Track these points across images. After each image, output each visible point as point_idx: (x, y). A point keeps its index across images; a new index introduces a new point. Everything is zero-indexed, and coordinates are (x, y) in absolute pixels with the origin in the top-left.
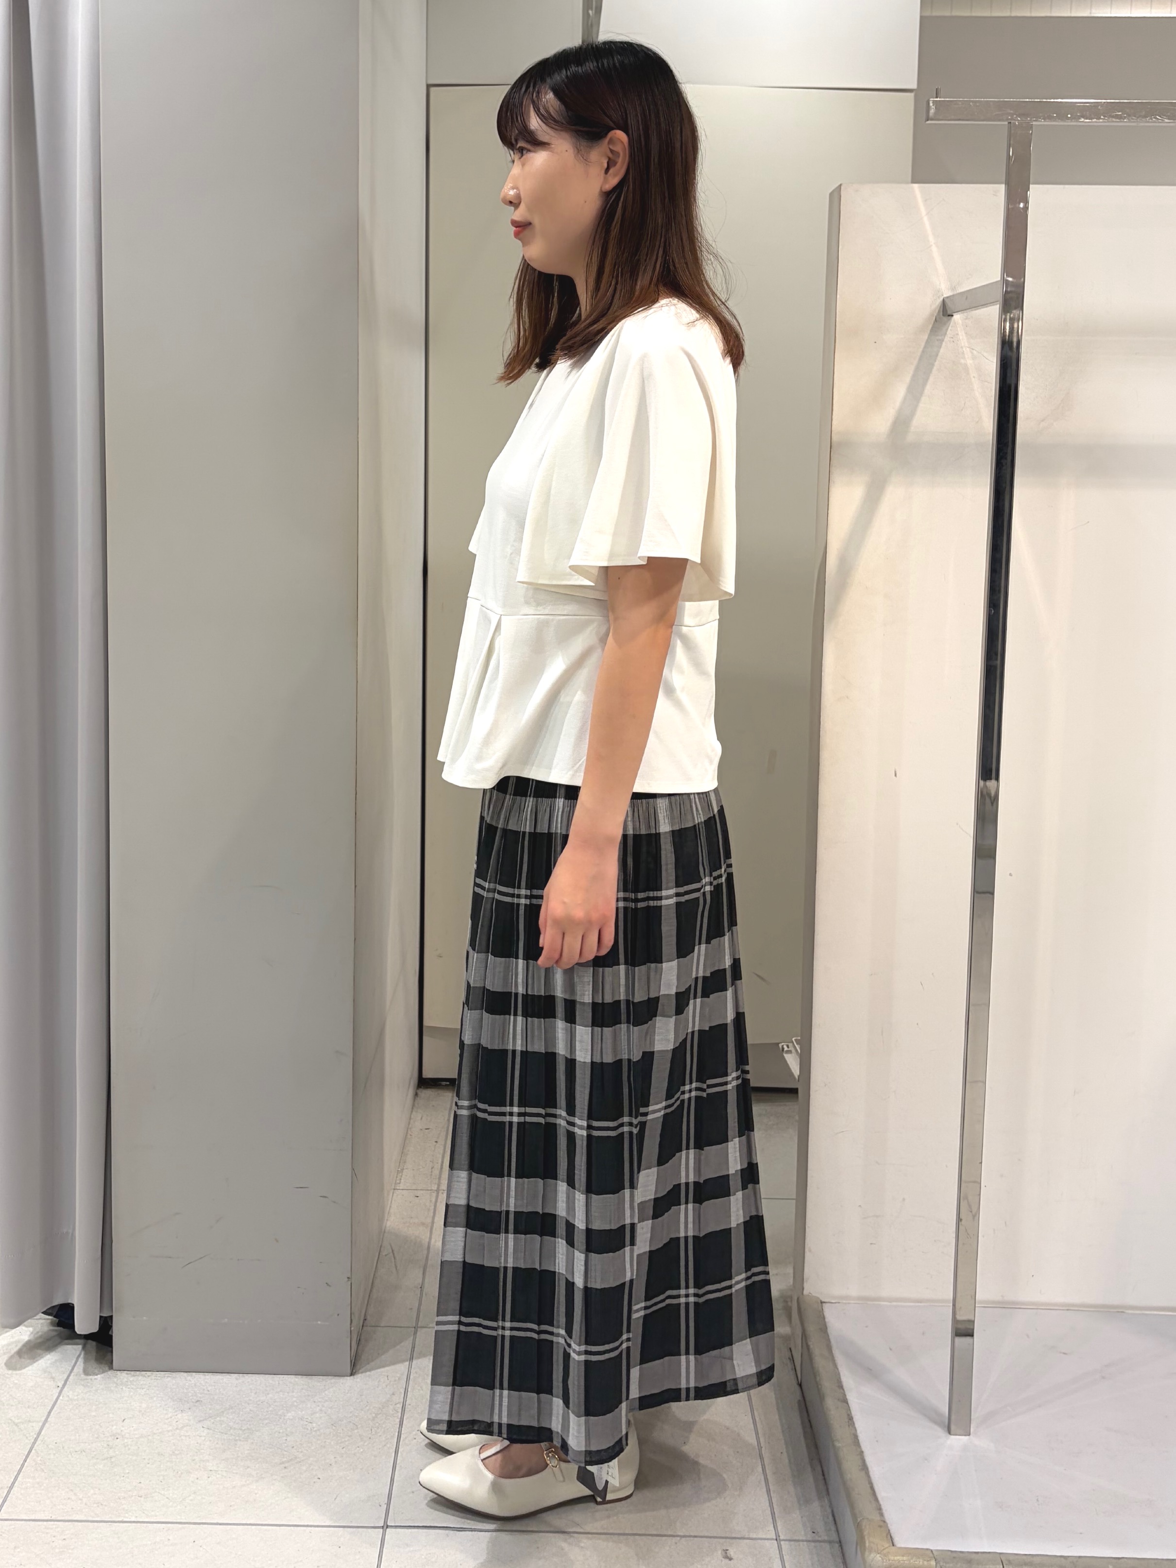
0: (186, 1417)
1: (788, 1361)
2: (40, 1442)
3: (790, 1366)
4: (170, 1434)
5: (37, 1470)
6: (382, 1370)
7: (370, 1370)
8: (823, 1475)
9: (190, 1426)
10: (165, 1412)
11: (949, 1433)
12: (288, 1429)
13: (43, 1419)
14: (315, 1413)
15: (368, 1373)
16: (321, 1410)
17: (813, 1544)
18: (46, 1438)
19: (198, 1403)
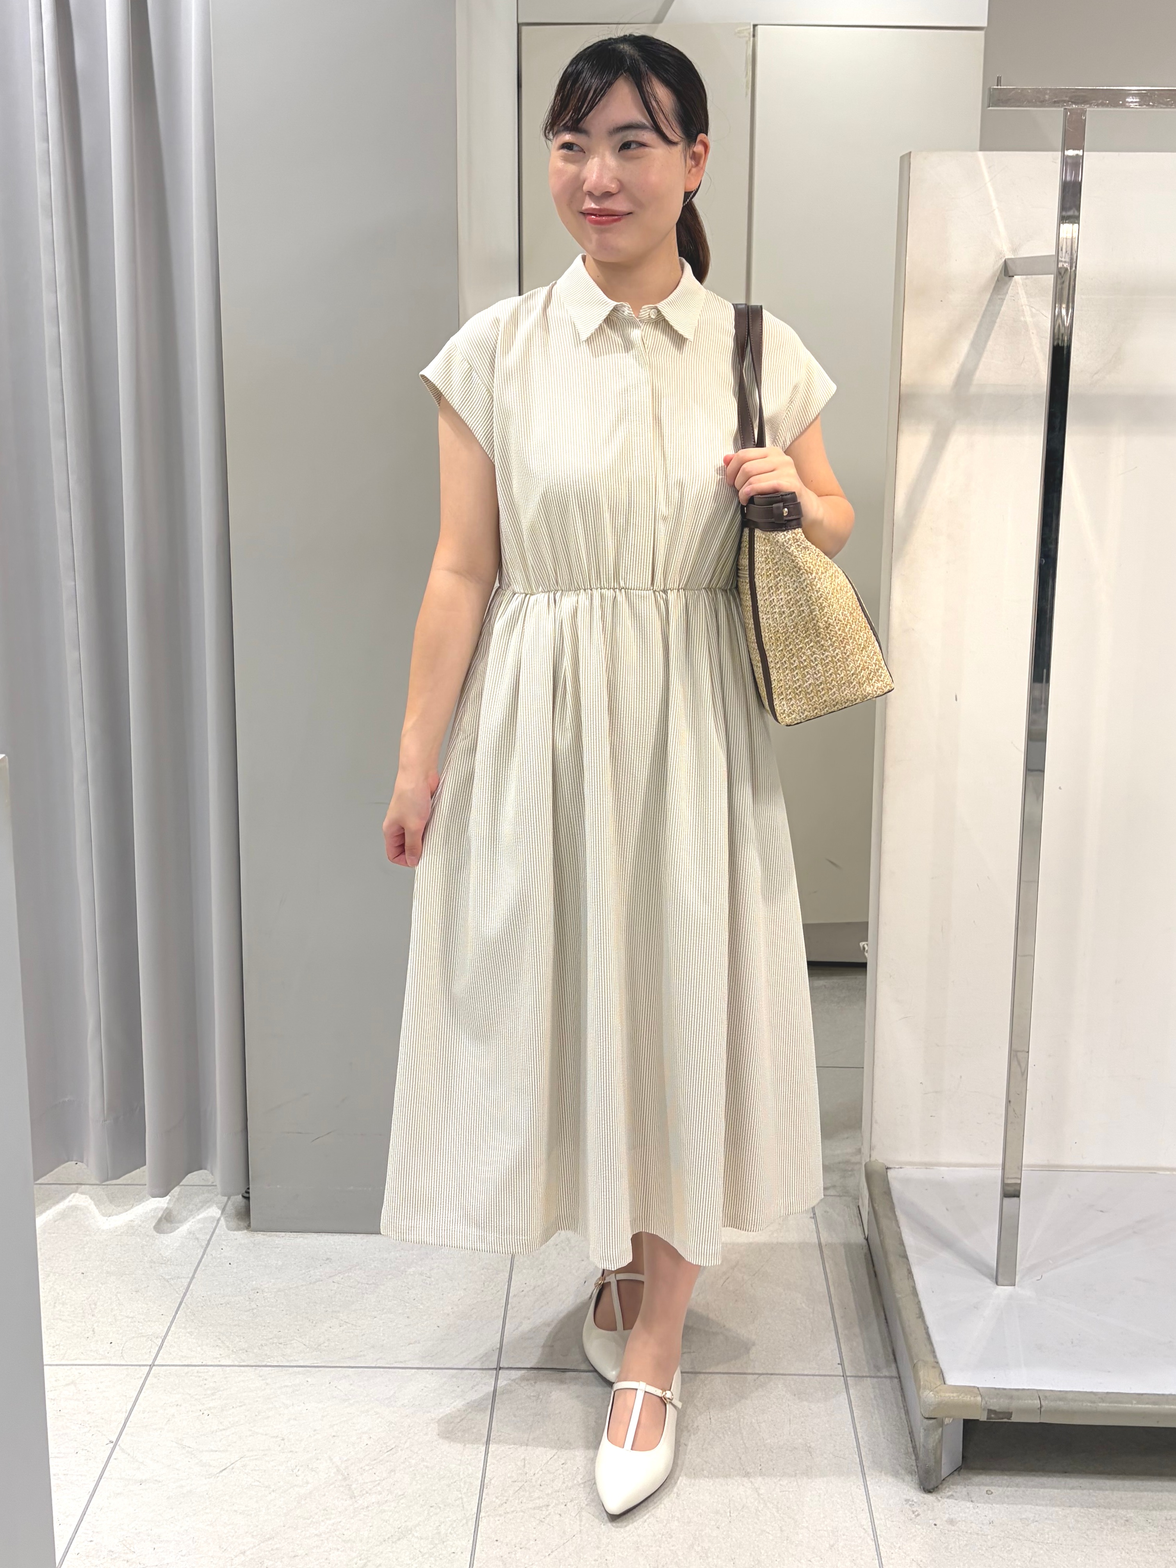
0: (318, 1273)
1: (857, 1218)
2: (189, 1296)
3: (858, 1222)
4: (304, 1288)
5: (187, 1321)
8: (886, 1319)
9: (322, 1281)
10: (299, 1269)
11: (997, 1284)
12: (410, 1284)
13: (190, 1276)
14: (432, 1269)
16: (438, 1266)
17: (875, 1380)
18: (194, 1293)
19: (328, 1261)
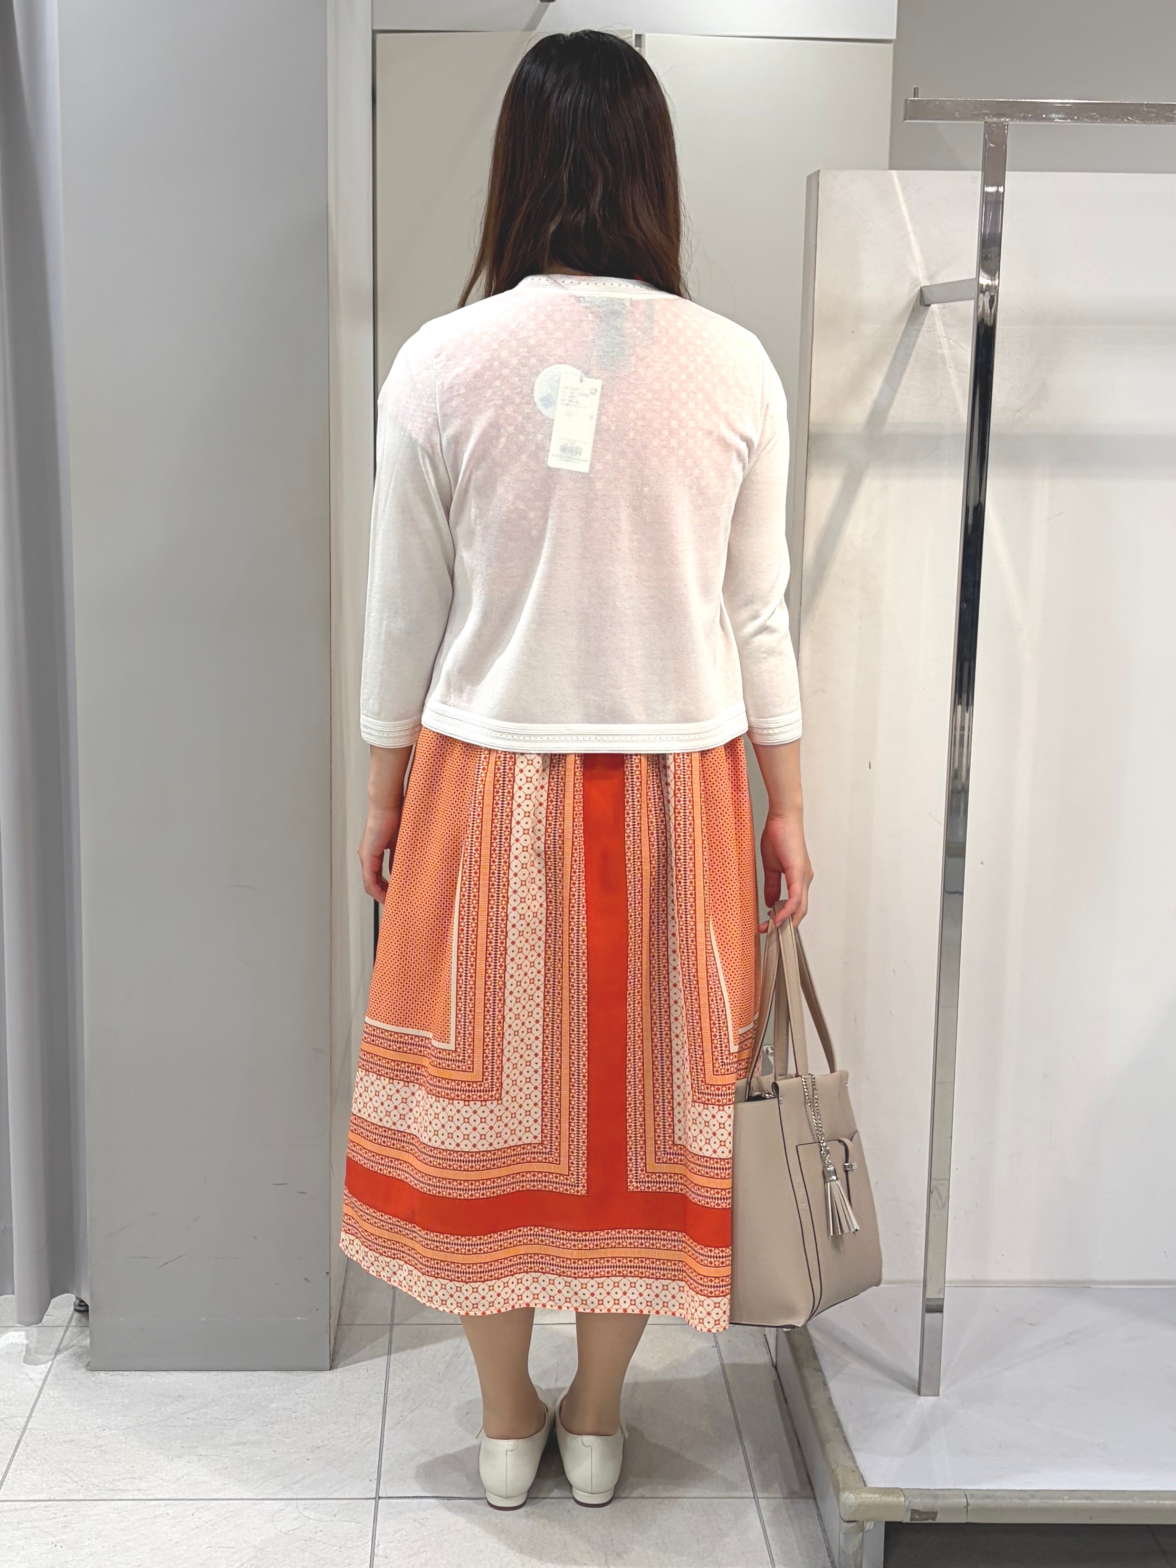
0: (170, 1410)
1: (763, 1347)
2: (28, 1434)
3: (765, 1350)
4: (156, 1425)
5: (28, 1458)
6: (363, 1363)
7: (348, 1365)
9: (175, 1417)
10: (148, 1406)
11: (919, 1393)
12: (274, 1419)
13: (27, 1414)
14: (297, 1404)
15: (348, 1367)
16: (304, 1401)
17: (789, 1500)
19: (180, 1398)
